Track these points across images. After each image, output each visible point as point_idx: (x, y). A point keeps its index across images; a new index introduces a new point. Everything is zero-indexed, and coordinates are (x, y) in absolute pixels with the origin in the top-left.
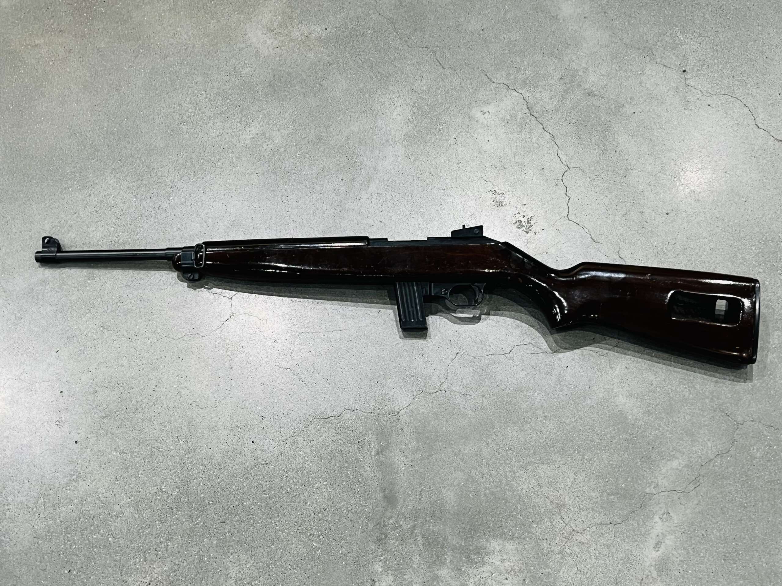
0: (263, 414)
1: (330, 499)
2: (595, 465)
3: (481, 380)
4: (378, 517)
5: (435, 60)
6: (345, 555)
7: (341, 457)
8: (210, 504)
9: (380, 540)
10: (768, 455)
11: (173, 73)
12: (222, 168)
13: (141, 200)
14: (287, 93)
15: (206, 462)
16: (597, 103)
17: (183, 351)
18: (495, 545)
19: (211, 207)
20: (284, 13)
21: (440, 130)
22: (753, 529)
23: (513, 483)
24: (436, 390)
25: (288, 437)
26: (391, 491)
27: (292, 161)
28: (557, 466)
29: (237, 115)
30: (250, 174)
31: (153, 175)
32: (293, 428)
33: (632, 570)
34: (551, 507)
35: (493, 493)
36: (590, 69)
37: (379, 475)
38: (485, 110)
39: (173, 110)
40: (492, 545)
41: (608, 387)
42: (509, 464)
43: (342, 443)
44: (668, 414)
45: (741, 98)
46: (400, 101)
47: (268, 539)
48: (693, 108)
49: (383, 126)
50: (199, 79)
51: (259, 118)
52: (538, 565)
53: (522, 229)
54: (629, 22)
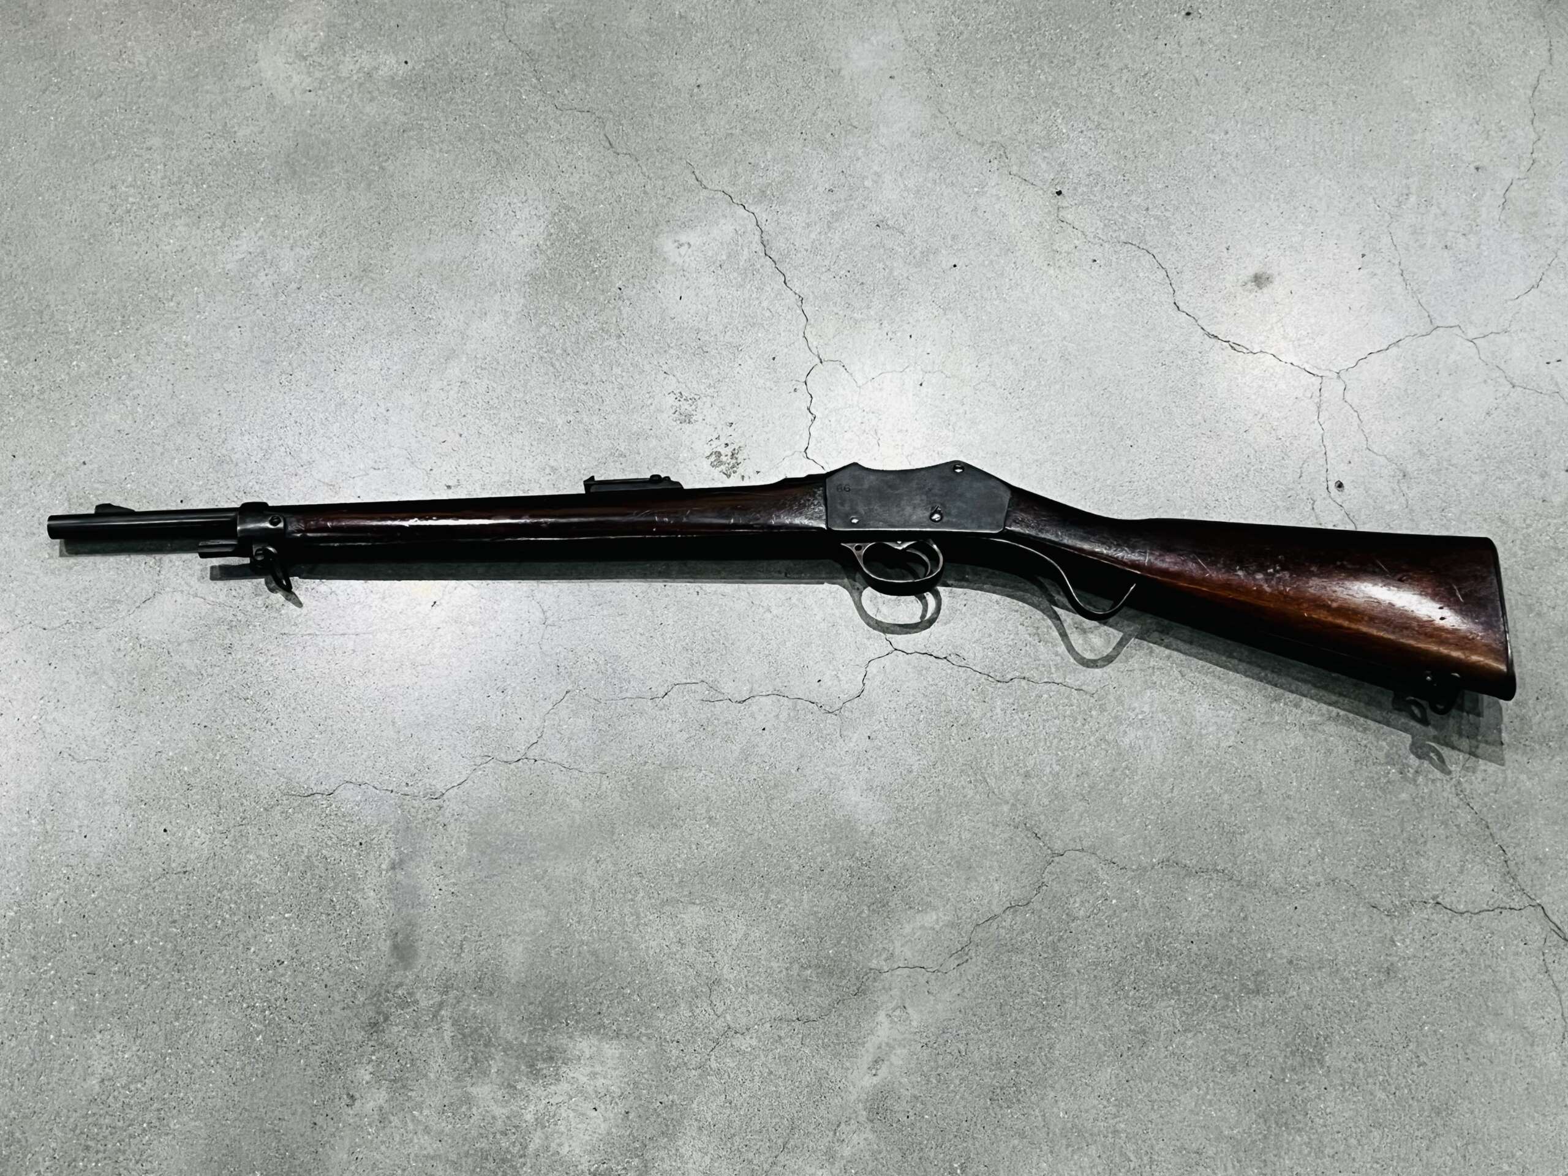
0: (192, 781)
1: (292, 945)
2: (786, 911)
3: (604, 743)
4: (377, 983)
5: (602, 137)
6: (306, 1048)
7: (323, 870)
8: (71, 939)
9: (375, 1024)
10: (1101, 914)
11: (109, 126)
12: (176, 312)
13: (17, 364)
14: (316, 179)
15: (73, 861)
16: (889, 243)
17: (60, 654)
18: (584, 1045)
19: (144, 385)
20: (331, 26)
21: (594, 272)
22: (1051, 1047)
23: (636, 937)
24: (519, 757)
25: (231, 825)
26: (407, 937)
27: (308, 307)
28: (718, 908)
29: (216, 213)
30: (227, 328)
31: (46, 318)
32: (241, 809)
33: (823, 1107)
34: (695, 983)
35: (594, 953)
36: (887, 178)
37: (389, 906)
38: (683, 239)
39: (98, 198)
40: (579, 1046)
41: (833, 770)
42: (632, 900)
43: (330, 843)
44: (930, 826)
45: (1155, 252)
46: (527, 210)
47: (169, 1009)
48: (1064, 264)
49: (489, 255)
50: (156, 141)
51: (257, 221)
52: (657, 1087)
53: (720, 469)
54: (971, 91)
